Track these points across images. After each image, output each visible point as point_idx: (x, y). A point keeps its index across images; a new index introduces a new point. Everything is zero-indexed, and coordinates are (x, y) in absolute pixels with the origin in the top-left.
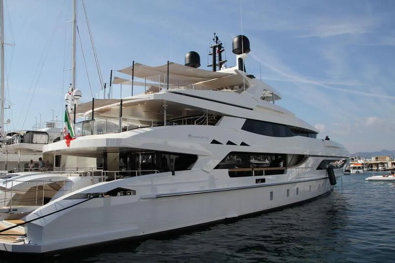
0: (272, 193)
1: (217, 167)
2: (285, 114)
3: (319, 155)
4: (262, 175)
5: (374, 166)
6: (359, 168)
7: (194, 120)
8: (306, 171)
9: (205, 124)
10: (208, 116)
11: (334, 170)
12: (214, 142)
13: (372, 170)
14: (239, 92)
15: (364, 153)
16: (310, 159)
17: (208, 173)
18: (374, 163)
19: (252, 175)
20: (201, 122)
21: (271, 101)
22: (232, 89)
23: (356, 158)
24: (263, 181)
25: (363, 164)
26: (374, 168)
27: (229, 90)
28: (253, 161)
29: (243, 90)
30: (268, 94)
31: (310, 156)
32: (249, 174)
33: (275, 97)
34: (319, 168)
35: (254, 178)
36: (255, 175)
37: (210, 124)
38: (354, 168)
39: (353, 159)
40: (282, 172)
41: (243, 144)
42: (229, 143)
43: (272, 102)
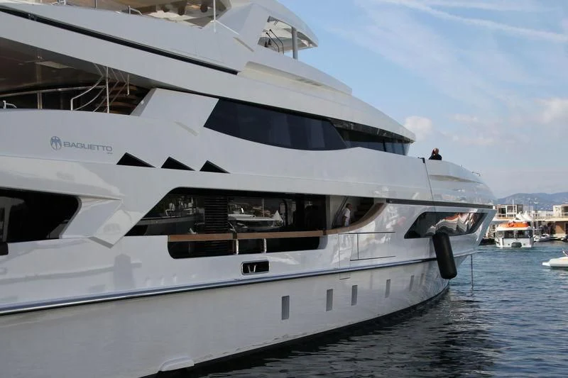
0: (285, 300)
1: (137, 231)
2: (326, 87)
3: (414, 198)
4: (259, 250)
5: (558, 228)
6: (521, 234)
7: (68, 96)
8: (377, 242)
9: (102, 109)
10: (111, 85)
11: (451, 239)
12: (128, 160)
13: (552, 240)
14: (201, 22)
15: (532, 196)
16: (390, 209)
17: (110, 246)
18: (558, 223)
19: (233, 253)
20: (91, 103)
21: (288, 49)
22: (181, 12)
23: (510, 208)
24: (263, 266)
25: (529, 224)
26: (557, 236)
27: (173, 15)
28: (239, 215)
29: (212, 17)
30: (280, 31)
31: (388, 201)
32: (224, 249)
33: (298, 40)
34: (412, 234)
35: (238, 260)
36: (240, 253)
37: (114, 109)
38: (508, 235)
39: (503, 211)
40: (313, 244)
41: (209, 167)
42: (171, 164)
43: (290, 54)
